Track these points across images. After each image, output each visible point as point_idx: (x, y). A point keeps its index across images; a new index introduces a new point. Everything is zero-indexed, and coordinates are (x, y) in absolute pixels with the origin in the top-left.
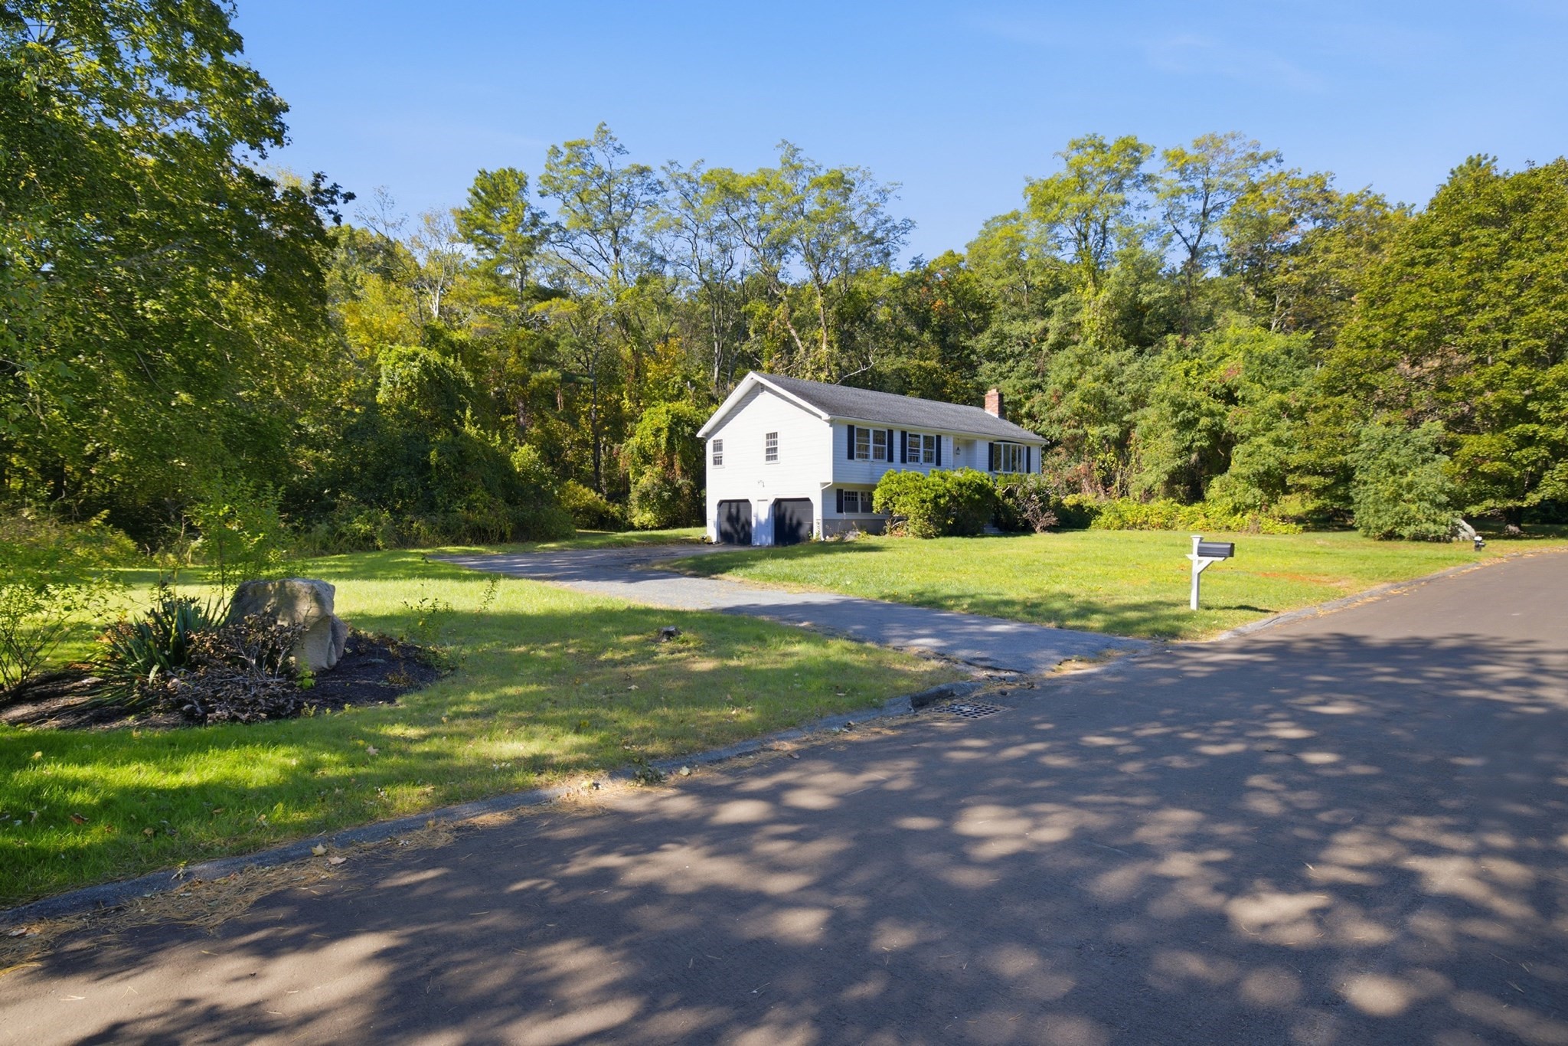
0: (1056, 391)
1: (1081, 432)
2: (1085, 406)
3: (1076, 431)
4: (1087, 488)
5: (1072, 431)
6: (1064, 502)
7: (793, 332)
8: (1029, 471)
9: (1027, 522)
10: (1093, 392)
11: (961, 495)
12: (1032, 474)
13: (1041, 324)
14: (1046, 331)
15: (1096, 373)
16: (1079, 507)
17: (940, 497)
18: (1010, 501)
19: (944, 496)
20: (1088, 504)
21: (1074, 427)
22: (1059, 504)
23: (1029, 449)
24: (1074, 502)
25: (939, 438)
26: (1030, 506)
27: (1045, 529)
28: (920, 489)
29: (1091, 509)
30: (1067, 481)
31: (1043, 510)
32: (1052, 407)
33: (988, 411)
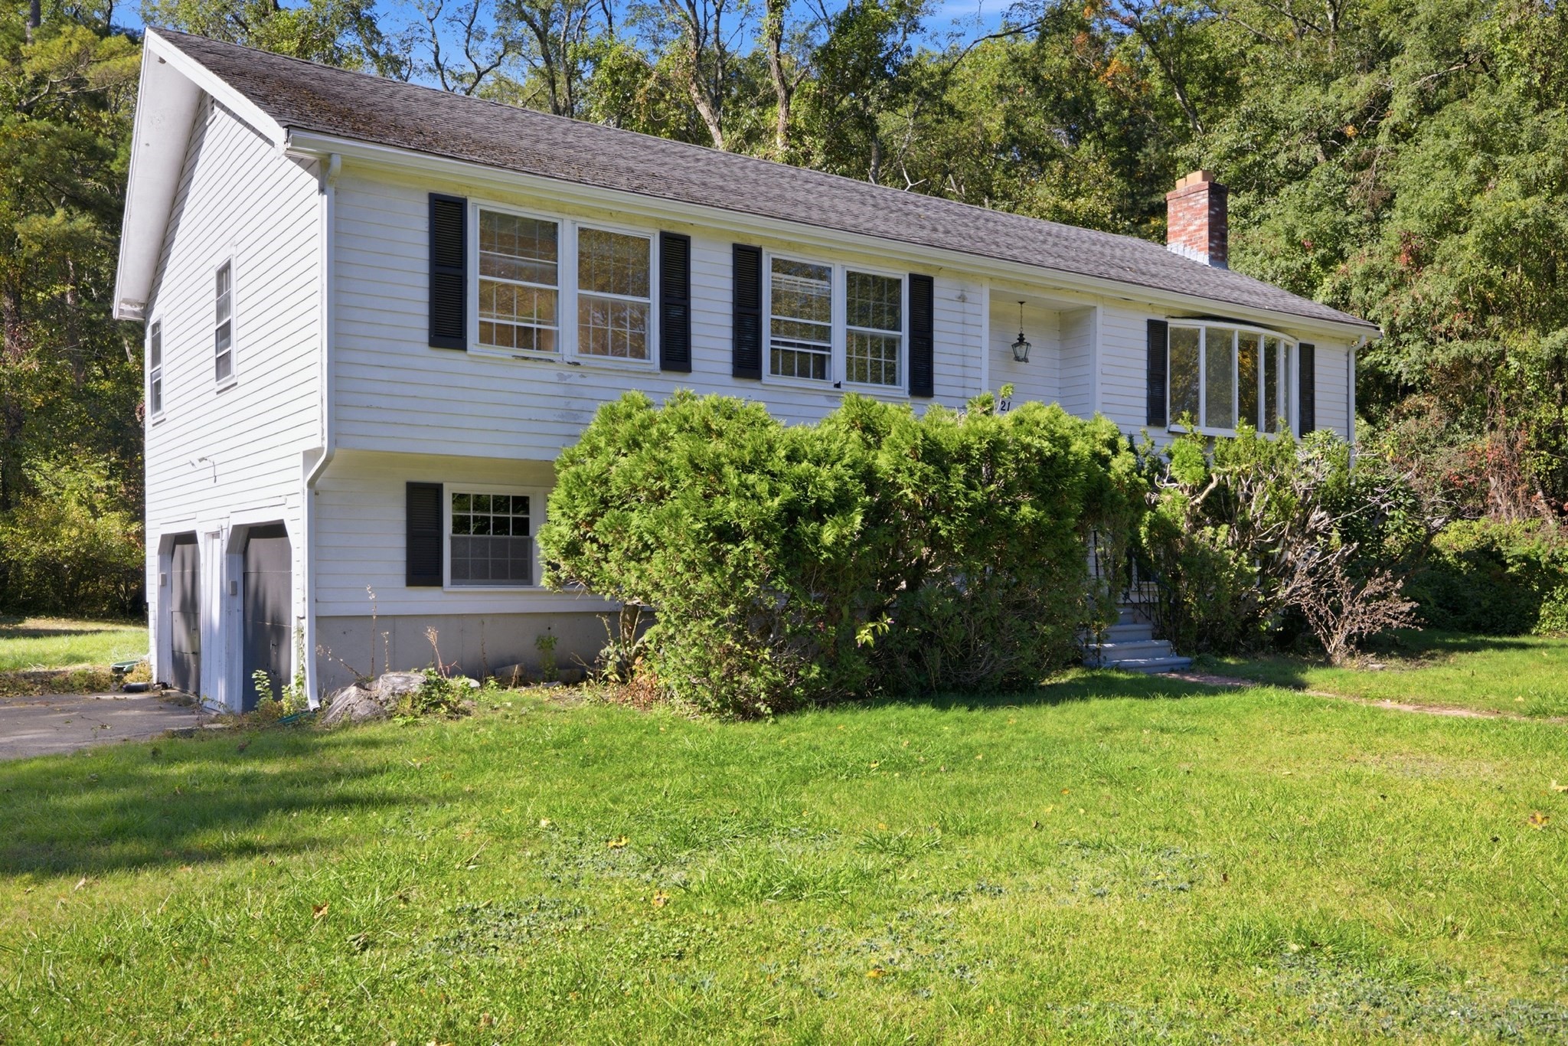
0: (1407, 238)
1: (1487, 347)
2: (1496, 272)
3: (1470, 346)
4: (1504, 503)
5: (1457, 348)
6: (1438, 541)
7: (704, 110)
8: (1307, 425)
9: (1294, 617)
10: (1520, 225)
11: (942, 506)
12: (1318, 434)
13: (1367, 83)
14: (1381, 101)
15: (1531, 172)
16: (1488, 556)
17: (819, 512)
18: (1220, 537)
19: (842, 503)
20: (1519, 550)
21: (1465, 335)
22: (1421, 549)
23: (1307, 353)
24: (1468, 542)
25: (922, 286)
26: (1299, 556)
27: (1365, 644)
28: (717, 469)
29: (1530, 564)
30: (1446, 485)
31: (1358, 570)
32: (1400, 283)
33: (1175, 246)
